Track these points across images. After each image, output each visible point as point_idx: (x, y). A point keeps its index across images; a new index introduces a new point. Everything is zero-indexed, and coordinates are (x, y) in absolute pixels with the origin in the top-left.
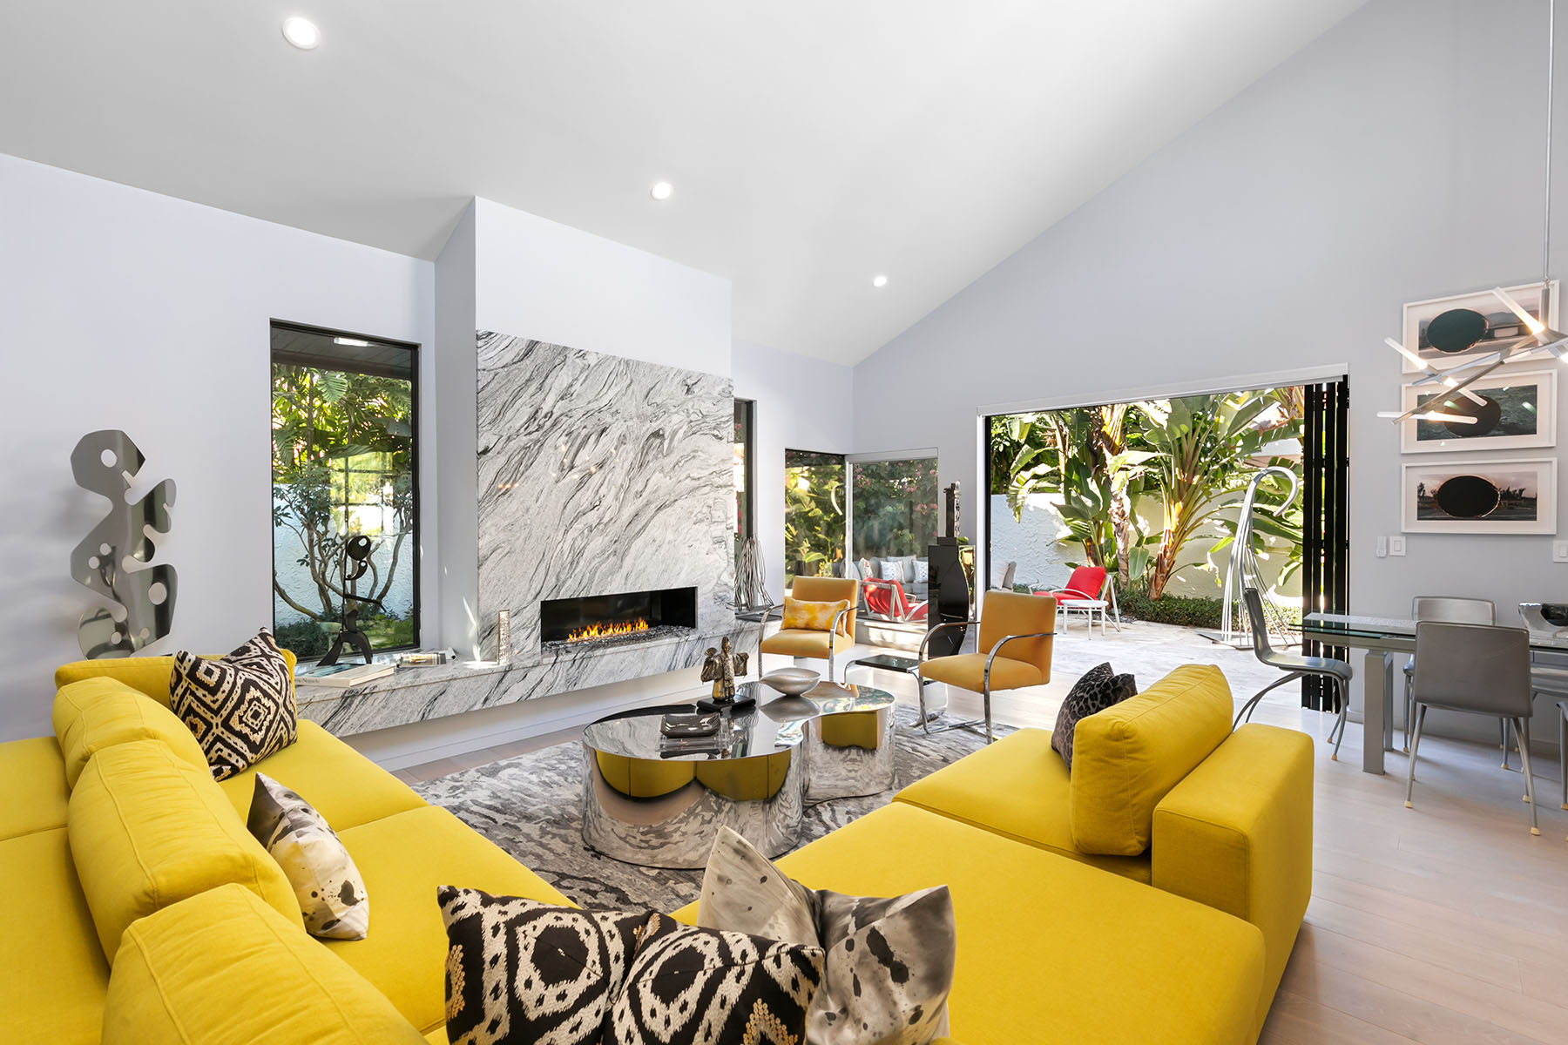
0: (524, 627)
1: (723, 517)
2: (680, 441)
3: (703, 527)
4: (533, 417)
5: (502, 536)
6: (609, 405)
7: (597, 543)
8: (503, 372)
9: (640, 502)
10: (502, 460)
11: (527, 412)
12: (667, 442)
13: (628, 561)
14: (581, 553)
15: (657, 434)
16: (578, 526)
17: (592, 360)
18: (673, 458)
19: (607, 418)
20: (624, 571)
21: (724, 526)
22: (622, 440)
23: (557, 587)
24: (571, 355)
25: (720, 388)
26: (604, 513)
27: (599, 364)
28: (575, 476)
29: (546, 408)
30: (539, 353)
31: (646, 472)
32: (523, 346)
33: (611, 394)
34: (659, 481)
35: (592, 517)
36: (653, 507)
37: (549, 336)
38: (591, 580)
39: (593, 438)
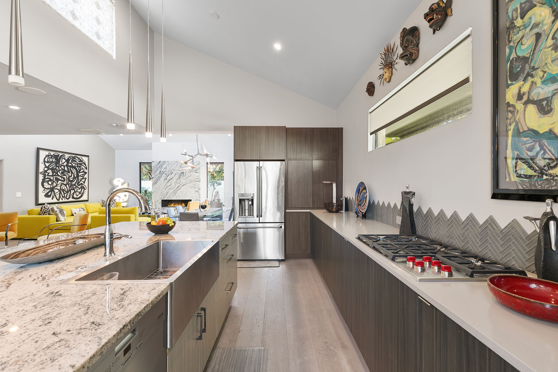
0: (158, 203)
1: (198, 187)
2: (187, 174)
3: (193, 189)
4: (160, 172)
5: (155, 190)
6: (173, 169)
7: (171, 191)
8: (155, 166)
9: (179, 184)
10: (155, 179)
11: (159, 171)
12: (184, 174)
13: (177, 194)
14: (168, 193)
15: (182, 173)
16: (167, 188)
17: (170, 162)
18: (186, 177)
19: (173, 171)
20: (176, 196)
21: (198, 189)
22: (176, 174)
23: (164, 198)
24: (166, 162)
25: (197, 163)
26: (172, 186)
27: (171, 163)
28: (167, 181)
29: (162, 171)
30: (161, 163)
31: (180, 179)
32: (158, 162)
33: (173, 167)
34: (183, 180)
35: (170, 187)
36: (182, 185)
37: (162, 160)
38: (170, 197)
39: (170, 174)
